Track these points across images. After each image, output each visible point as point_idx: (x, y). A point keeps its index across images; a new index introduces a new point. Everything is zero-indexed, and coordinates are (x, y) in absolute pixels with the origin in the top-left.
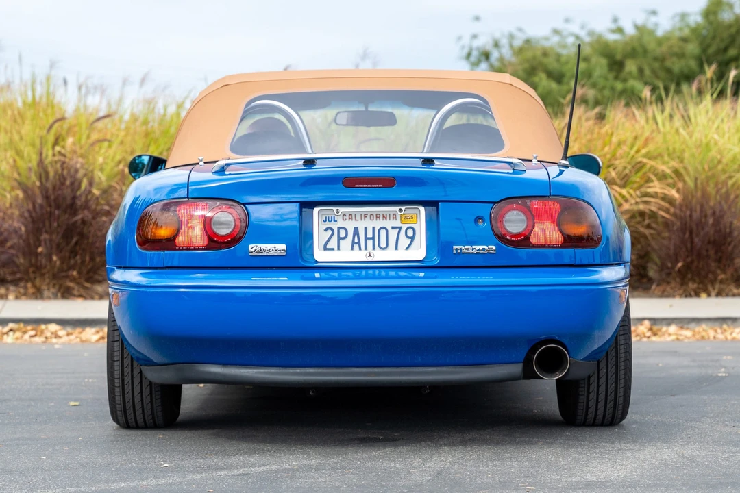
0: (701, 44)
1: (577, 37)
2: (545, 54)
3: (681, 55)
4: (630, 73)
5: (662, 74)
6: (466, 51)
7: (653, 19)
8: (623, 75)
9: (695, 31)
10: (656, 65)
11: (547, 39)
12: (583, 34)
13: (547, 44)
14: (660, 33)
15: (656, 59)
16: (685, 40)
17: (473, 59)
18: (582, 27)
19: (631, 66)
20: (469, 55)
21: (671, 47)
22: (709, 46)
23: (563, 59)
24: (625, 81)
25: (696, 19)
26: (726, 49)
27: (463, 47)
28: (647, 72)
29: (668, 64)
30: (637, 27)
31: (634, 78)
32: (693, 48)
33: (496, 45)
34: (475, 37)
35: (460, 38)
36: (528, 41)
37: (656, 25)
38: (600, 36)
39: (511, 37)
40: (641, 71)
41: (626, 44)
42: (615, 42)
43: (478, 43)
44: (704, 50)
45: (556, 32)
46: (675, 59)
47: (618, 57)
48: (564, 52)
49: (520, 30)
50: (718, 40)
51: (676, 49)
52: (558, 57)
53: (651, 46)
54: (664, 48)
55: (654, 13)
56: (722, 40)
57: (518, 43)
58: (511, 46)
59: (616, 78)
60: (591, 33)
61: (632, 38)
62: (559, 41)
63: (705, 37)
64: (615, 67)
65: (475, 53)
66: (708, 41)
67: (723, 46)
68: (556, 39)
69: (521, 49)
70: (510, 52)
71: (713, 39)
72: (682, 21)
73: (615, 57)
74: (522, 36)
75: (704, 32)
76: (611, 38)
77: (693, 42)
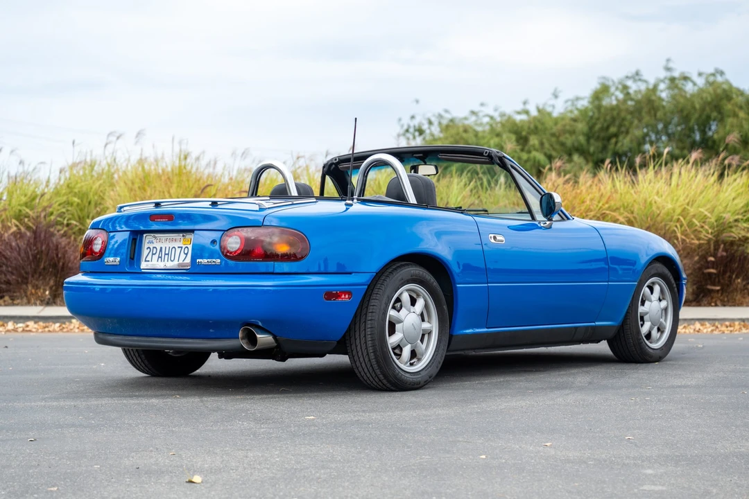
0: (588, 123)
1: (492, 118)
2: (466, 131)
3: (572, 132)
4: (534, 146)
5: (557, 147)
6: (404, 128)
8: (526, 148)
9: (584, 112)
10: (554, 139)
11: (466, 119)
12: (496, 115)
13: (467, 122)
14: (555, 114)
15: (553, 135)
16: (575, 120)
17: (409, 134)
18: (496, 110)
19: (534, 141)
20: (406, 131)
21: (565, 126)
22: (595, 124)
23: (480, 135)
24: (529, 152)
25: (584, 104)
26: (608, 127)
27: (402, 125)
28: (547, 145)
29: (562, 139)
30: (539, 110)
31: (536, 150)
32: (581, 126)
33: (430, 123)
35: (400, 119)
36: (452, 120)
37: (553, 108)
38: (509, 117)
39: (440, 116)
40: (542, 144)
41: (529, 122)
42: (522, 121)
43: (416, 122)
44: (591, 128)
45: (473, 113)
46: (567, 135)
47: (524, 133)
48: (479, 129)
49: (446, 111)
50: (602, 120)
51: (568, 127)
52: (476, 134)
53: (549, 124)
54: (559, 126)
56: (605, 120)
57: (445, 122)
58: (440, 124)
59: (522, 150)
60: (502, 115)
61: (535, 118)
62: (476, 121)
63: (591, 117)
64: (521, 141)
65: (411, 130)
66: (594, 121)
67: (605, 125)
68: (473, 118)
69: (447, 126)
70: (438, 129)
71: (598, 119)
72: (573, 105)
73: (521, 133)
74: (448, 116)
75: (591, 114)
76: (518, 118)
77: (581, 122)
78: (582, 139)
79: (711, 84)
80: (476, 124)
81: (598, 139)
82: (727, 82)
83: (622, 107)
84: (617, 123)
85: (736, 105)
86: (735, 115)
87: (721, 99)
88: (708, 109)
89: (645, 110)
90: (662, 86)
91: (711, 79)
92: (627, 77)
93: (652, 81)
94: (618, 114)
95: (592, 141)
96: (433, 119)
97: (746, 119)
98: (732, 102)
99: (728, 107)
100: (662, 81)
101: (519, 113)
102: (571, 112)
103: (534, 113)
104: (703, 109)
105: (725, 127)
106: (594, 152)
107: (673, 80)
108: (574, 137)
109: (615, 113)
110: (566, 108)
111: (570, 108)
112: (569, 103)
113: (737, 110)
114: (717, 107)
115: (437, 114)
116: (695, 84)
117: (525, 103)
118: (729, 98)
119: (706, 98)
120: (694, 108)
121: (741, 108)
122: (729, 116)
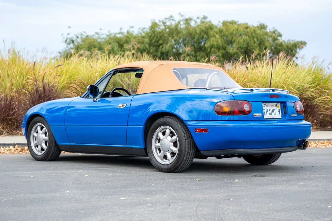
0: (149, 38)
2: (94, 41)
6: (65, 39)
7: (132, 30)
9: (147, 34)
11: (93, 36)
12: (109, 34)
13: (94, 37)
14: (134, 34)
16: (143, 37)
17: (67, 42)
18: (109, 32)
20: (66, 41)
21: (139, 40)
22: (152, 40)
25: (147, 30)
26: (158, 41)
27: (64, 38)
32: (147, 40)
33: (78, 37)
34: (69, 34)
35: (63, 35)
36: (87, 36)
37: (133, 31)
39: (82, 34)
41: (123, 38)
42: (120, 37)
43: (69, 36)
44: (151, 41)
45: (97, 33)
47: (121, 43)
49: (84, 32)
50: (155, 38)
55: (133, 27)
56: (157, 38)
57: (84, 37)
58: (81, 38)
62: (98, 37)
63: (150, 36)
64: (120, 46)
65: (68, 40)
66: (152, 38)
67: (157, 40)
68: (97, 36)
69: (85, 39)
70: (81, 40)
71: (154, 37)
72: (142, 30)
73: (120, 43)
74: (85, 35)
75: (150, 34)
76: (118, 36)
77: (146, 38)
78: (147, 46)
79: (203, 22)
80: (98, 38)
81: (154, 46)
82: (210, 22)
83: (164, 32)
84: (162, 39)
85: (214, 32)
86: (214, 36)
87: (208, 29)
88: (202, 34)
89: (175, 33)
90: (182, 23)
91: (203, 20)
92: (166, 19)
93: (177, 20)
94: (163, 35)
95: (151, 47)
96: (78, 35)
97: (219, 38)
98: (213, 30)
99: (211, 33)
100: (182, 21)
101: (119, 34)
102: (141, 33)
103: (126, 34)
104: (200, 34)
105: (210, 42)
106: (152, 52)
107: (186, 20)
108: (143, 45)
109: (161, 34)
110: (139, 32)
111: (140, 32)
112: (141, 30)
113: (215, 34)
114: (207, 33)
115: (80, 33)
116: (196, 22)
117: (121, 29)
118: (212, 29)
119: (202, 29)
120: (196, 32)
121: (217, 33)
122: (211, 37)
